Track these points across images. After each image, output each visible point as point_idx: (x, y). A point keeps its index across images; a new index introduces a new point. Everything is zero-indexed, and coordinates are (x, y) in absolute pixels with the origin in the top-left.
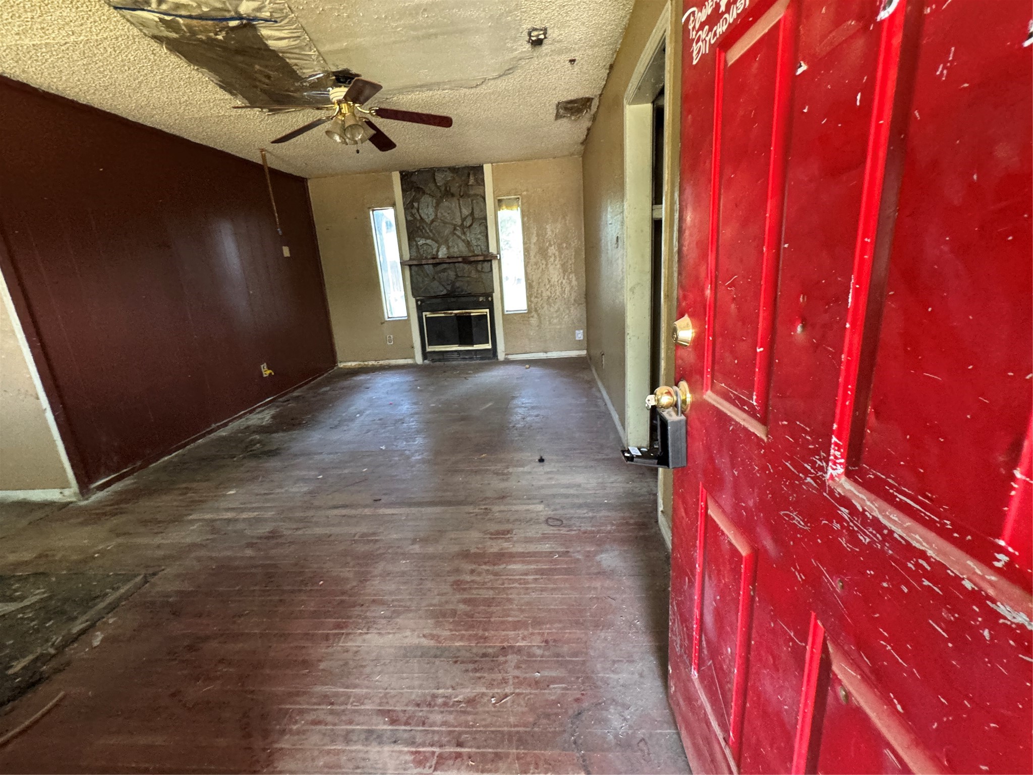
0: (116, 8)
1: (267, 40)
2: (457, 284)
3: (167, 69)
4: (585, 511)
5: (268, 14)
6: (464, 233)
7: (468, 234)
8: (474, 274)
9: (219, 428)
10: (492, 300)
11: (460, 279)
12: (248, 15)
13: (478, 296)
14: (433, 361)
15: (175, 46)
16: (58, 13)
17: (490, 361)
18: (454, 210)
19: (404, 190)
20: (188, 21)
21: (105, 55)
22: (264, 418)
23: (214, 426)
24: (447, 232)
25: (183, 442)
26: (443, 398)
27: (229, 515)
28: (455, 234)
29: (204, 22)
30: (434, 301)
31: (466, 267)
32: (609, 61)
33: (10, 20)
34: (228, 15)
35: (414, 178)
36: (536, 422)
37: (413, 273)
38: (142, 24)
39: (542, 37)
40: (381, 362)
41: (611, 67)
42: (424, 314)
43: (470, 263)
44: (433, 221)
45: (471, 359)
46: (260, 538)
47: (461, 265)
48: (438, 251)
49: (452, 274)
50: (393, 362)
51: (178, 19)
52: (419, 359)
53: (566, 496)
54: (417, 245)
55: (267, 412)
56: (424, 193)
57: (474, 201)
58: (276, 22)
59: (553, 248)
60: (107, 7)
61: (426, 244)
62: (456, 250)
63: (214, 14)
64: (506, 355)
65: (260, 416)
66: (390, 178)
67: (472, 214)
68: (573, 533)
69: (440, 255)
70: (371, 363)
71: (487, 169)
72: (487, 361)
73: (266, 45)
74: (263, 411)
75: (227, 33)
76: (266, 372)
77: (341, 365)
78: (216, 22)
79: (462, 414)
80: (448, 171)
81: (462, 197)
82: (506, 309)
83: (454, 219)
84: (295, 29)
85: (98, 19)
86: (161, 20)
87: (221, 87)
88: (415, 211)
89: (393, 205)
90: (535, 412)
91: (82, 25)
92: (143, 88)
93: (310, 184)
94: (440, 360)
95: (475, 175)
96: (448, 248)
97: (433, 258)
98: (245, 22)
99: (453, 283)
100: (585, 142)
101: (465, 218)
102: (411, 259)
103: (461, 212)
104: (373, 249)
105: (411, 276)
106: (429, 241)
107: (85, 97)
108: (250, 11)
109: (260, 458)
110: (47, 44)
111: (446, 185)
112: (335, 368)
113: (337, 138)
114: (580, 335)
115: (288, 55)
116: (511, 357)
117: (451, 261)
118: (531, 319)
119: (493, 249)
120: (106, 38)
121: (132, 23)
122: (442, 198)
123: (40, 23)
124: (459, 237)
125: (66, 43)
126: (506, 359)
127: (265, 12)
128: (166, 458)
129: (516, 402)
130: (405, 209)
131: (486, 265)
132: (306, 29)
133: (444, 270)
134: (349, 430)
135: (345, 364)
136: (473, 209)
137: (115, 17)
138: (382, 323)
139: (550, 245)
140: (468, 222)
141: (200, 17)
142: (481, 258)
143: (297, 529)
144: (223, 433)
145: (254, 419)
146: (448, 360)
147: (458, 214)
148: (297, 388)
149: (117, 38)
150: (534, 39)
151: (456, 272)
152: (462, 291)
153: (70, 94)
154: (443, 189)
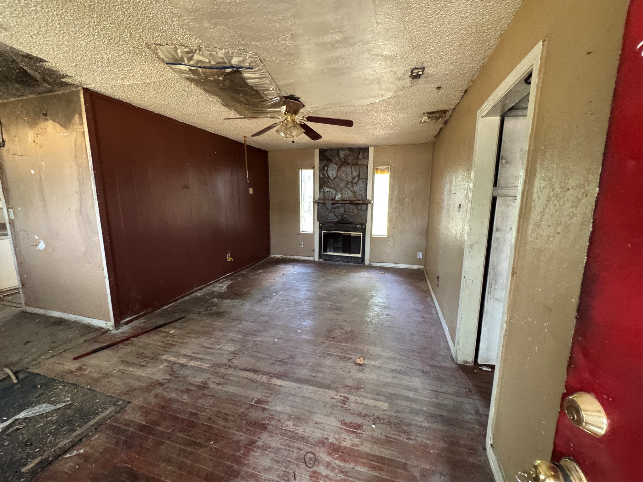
0: (167, 64)
1: (247, 79)
2: (345, 216)
3: (195, 96)
4: (421, 419)
5: (248, 64)
6: (353, 187)
7: (355, 187)
8: (355, 211)
9: (198, 290)
10: (365, 227)
11: (346, 213)
12: (236, 65)
13: (357, 224)
14: (325, 260)
15: (198, 83)
16: (139, 67)
17: (360, 265)
18: (349, 172)
19: (320, 160)
20: (204, 70)
21: (164, 89)
22: (222, 287)
23: (195, 289)
24: (342, 185)
25: (177, 298)
26: (328, 289)
27: (183, 361)
28: (347, 187)
29: (212, 70)
30: (331, 224)
31: (351, 206)
32: (465, 88)
33: (118, 72)
34: (225, 65)
35: (326, 154)
36: (387, 321)
37: (320, 208)
38: (181, 72)
39: (421, 73)
40: (295, 257)
41: (466, 91)
42: (323, 231)
43: (355, 204)
44: (335, 178)
45: (348, 262)
46: (195, 386)
47: (348, 205)
48: (335, 196)
49: (342, 210)
50: (302, 258)
51: (198, 69)
52: (316, 258)
53: (407, 398)
54: (324, 191)
55: (225, 282)
56: (331, 162)
57: (361, 168)
58: (252, 68)
59: (408, 199)
60: (163, 64)
61: (330, 191)
62: (346, 196)
63: (218, 65)
64: (370, 262)
65: (221, 285)
66: (313, 152)
67: (359, 175)
68: (411, 442)
69: (337, 198)
70: (289, 257)
71: (371, 150)
72: (357, 264)
73: (246, 82)
74: (224, 281)
75: (225, 76)
76: (229, 259)
77: (272, 256)
78: (218, 70)
79: (338, 304)
80: (348, 150)
81: (353, 165)
82: (373, 233)
83: (347, 178)
84: (263, 73)
85: (159, 70)
86: (190, 70)
87: (223, 105)
88: (325, 172)
89: (313, 168)
90: (386, 312)
91: (151, 73)
92: (184, 105)
93: (269, 154)
94: (328, 260)
95: (363, 153)
96: (342, 195)
97: (333, 200)
98: (235, 69)
99: (342, 215)
100: (436, 136)
101: (354, 178)
102: (319, 199)
103: (352, 174)
104: (299, 192)
105: (318, 209)
106: (331, 190)
107: (157, 110)
108: (237, 63)
109: (213, 316)
110: (136, 84)
111: (345, 158)
112: (269, 257)
113: (282, 134)
114: (420, 256)
115: (259, 88)
116: (373, 264)
117: (343, 202)
118: (389, 242)
119: (369, 197)
120: (164, 80)
121: (176, 72)
122: (341, 165)
123: (132, 73)
124: (349, 188)
125: (145, 83)
126: (369, 264)
127: (246, 63)
128: (166, 307)
129: (373, 300)
130: (319, 171)
131: (364, 206)
132: (269, 72)
133: (338, 207)
134: (267, 305)
135: (274, 256)
136: (359, 172)
137: (167, 69)
138: (298, 235)
139: (406, 197)
140: (355, 180)
141: (211, 68)
142: (361, 202)
143: (219, 384)
144: (199, 294)
145: (217, 286)
146: (333, 260)
147: (350, 175)
148: (245, 268)
149: (169, 80)
150: (414, 74)
151: (345, 209)
152: (347, 220)
153: (150, 109)
154: (343, 160)
